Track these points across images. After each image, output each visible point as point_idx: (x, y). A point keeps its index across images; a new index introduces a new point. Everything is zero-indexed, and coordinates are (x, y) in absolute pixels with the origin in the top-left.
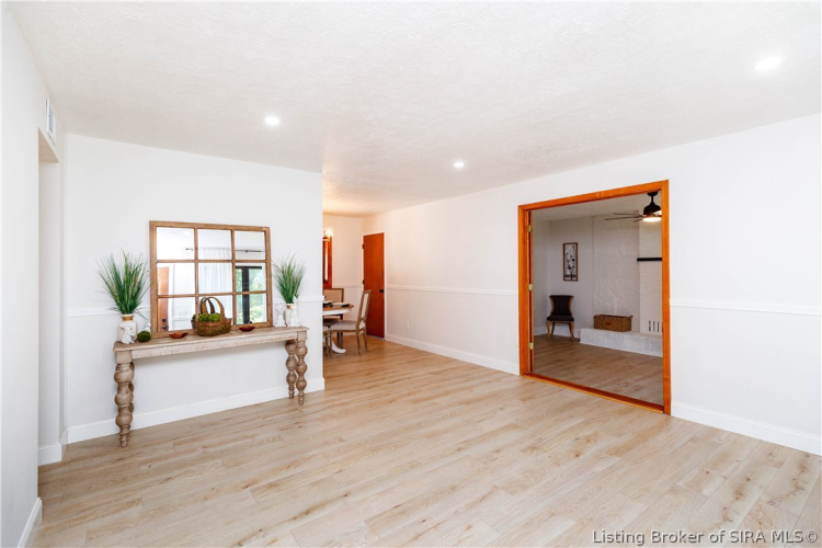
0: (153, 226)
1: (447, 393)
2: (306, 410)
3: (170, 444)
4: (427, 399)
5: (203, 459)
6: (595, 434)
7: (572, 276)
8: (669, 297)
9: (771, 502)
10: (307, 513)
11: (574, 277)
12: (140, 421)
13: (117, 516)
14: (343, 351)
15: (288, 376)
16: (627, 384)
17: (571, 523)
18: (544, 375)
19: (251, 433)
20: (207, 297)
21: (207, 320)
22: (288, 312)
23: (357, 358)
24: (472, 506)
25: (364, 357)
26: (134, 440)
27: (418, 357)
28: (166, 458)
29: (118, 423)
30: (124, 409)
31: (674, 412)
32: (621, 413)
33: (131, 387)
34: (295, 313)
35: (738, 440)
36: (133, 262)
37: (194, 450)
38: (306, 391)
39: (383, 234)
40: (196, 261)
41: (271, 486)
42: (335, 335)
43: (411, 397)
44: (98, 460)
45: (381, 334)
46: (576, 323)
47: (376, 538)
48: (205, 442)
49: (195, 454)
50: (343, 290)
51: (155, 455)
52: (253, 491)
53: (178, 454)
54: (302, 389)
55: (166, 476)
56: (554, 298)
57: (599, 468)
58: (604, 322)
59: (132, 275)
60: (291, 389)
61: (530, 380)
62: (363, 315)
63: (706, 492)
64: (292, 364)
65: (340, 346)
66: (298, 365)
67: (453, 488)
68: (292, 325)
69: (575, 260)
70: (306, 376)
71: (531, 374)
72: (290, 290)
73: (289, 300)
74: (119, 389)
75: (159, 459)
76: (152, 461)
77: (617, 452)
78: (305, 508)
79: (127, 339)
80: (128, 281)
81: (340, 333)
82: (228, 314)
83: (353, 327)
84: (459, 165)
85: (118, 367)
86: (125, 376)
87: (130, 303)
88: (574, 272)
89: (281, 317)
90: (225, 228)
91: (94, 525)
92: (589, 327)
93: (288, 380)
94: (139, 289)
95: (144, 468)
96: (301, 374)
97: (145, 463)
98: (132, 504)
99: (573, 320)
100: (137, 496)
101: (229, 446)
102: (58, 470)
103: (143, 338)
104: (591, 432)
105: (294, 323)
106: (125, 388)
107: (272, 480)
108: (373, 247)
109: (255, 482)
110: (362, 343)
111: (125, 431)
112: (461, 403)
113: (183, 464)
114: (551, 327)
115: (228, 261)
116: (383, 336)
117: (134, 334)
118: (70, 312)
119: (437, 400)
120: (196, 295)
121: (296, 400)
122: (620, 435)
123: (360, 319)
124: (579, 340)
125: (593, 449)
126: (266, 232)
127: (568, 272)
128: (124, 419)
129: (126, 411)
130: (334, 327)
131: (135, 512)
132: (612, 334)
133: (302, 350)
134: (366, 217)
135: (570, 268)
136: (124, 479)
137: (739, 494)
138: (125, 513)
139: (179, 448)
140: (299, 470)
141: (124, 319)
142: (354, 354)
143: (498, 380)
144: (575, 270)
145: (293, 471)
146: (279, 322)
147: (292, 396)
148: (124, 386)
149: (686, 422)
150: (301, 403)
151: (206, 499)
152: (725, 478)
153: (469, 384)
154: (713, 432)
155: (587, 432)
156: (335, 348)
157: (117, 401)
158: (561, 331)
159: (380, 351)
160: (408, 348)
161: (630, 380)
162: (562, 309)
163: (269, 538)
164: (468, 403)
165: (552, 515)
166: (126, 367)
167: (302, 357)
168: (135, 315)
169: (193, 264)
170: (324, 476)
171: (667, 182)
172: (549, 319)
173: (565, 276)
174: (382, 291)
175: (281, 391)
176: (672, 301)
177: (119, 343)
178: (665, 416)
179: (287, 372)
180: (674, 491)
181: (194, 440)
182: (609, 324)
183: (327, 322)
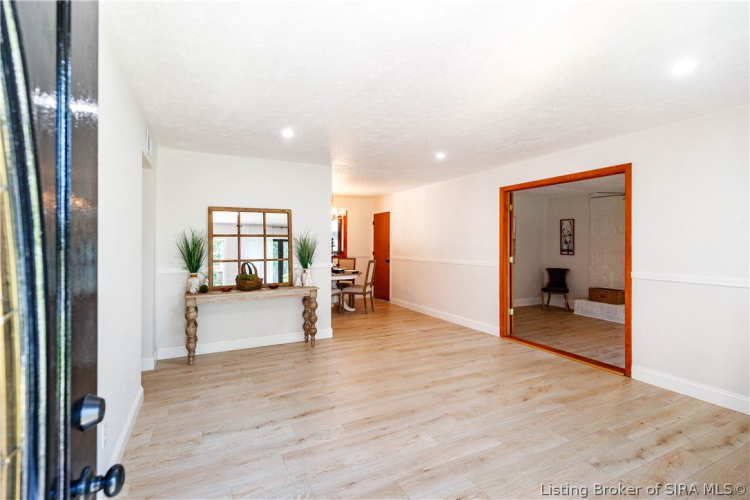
0: (210, 210)
1: (430, 347)
2: (316, 351)
3: (220, 366)
4: (413, 349)
5: (240, 376)
6: (550, 386)
7: (568, 250)
8: (631, 270)
9: (692, 451)
10: (304, 415)
11: (570, 251)
12: (201, 349)
13: (185, 404)
14: (353, 310)
15: (304, 324)
16: (605, 352)
17: (498, 443)
18: (527, 339)
19: (274, 363)
20: (247, 262)
21: (246, 279)
22: (304, 275)
23: (364, 316)
24: (423, 424)
25: (369, 315)
26: (197, 361)
27: (415, 317)
28: (217, 374)
29: (187, 348)
30: (191, 339)
31: (634, 375)
32: (583, 372)
33: (196, 324)
34: (309, 276)
35: (689, 402)
36: (198, 235)
37: (235, 370)
38: (317, 337)
39: (388, 213)
40: (239, 235)
41: (283, 397)
42: (346, 297)
43: (400, 347)
44: (175, 371)
45: (386, 297)
46: (570, 294)
47: (348, 435)
48: (243, 366)
49: (235, 373)
50: (355, 259)
51: (210, 372)
52: (270, 399)
53: (224, 372)
54: (313, 334)
55: (215, 384)
56: (550, 271)
57: (540, 411)
58: (597, 294)
59: (197, 244)
60: (306, 335)
61: (507, 341)
62: (369, 280)
63: (631, 437)
64: (307, 316)
65: (351, 306)
66: (310, 316)
67: (413, 412)
68: (306, 285)
69: (572, 235)
70: (317, 325)
71: (511, 337)
72: (306, 258)
73: (305, 266)
74: (188, 325)
75: (212, 374)
76: (208, 374)
77: (563, 400)
78: (303, 413)
79: (193, 290)
80: (193, 250)
81: (352, 295)
82: (261, 275)
83: (361, 290)
84: (440, 156)
85: (188, 309)
86: (192, 315)
87: (195, 265)
88: (571, 247)
89: (299, 279)
90: (259, 210)
91: (172, 407)
92: (584, 298)
93: (304, 328)
94: (201, 255)
95: (203, 378)
96: (313, 323)
97: (203, 375)
98: (194, 398)
99: (567, 291)
100: (198, 394)
101: (259, 370)
102: (151, 375)
103: (203, 290)
104: (547, 384)
105: (308, 283)
106: (192, 324)
107: (285, 393)
108: (381, 222)
109: (272, 394)
110: (369, 304)
111: (192, 354)
112: (439, 355)
113: (227, 379)
114: (546, 299)
115: (261, 236)
116: (387, 299)
117: (198, 288)
118: (160, 271)
119: (420, 351)
120: (239, 261)
121: (309, 343)
122: (572, 389)
123: (366, 284)
124: (573, 311)
125: (542, 397)
126: (289, 213)
127: (565, 247)
128: (192, 345)
129: (192, 340)
130: (345, 290)
131: (196, 403)
132: (606, 306)
133: (313, 305)
134: (376, 198)
135: (566, 243)
136: (190, 384)
137: (663, 441)
138: (190, 402)
139: (225, 369)
140: (304, 389)
141: (192, 276)
142: (362, 313)
143: (478, 339)
144: (571, 245)
145: (299, 389)
146: (298, 283)
147: (307, 341)
148: (191, 323)
149: (643, 384)
150: (313, 346)
151: (239, 400)
152: (657, 429)
153: (451, 341)
154: (669, 394)
155: (542, 384)
156: (346, 307)
157: (187, 333)
158: (556, 301)
159: (385, 312)
160: (407, 311)
161: (610, 348)
162: (557, 281)
163: (276, 427)
164: (445, 354)
165: (485, 436)
166: (192, 310)
167: (314, 310)
168: (198, 274)
169: (237, 238)
170: (320, 394)
171: (630, 165)
172: (544, 290)
173: (562, 250)
174: (388, 261)
175: (298, 336)
176: (633, 274)
177: (188, 293)
178: (624, 378)
179: (303, 321)
180: (601, 433)
181: (235, 364)
182: (603, 297)
183: (340, 285)
